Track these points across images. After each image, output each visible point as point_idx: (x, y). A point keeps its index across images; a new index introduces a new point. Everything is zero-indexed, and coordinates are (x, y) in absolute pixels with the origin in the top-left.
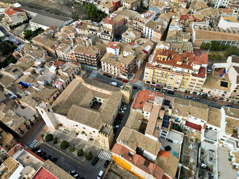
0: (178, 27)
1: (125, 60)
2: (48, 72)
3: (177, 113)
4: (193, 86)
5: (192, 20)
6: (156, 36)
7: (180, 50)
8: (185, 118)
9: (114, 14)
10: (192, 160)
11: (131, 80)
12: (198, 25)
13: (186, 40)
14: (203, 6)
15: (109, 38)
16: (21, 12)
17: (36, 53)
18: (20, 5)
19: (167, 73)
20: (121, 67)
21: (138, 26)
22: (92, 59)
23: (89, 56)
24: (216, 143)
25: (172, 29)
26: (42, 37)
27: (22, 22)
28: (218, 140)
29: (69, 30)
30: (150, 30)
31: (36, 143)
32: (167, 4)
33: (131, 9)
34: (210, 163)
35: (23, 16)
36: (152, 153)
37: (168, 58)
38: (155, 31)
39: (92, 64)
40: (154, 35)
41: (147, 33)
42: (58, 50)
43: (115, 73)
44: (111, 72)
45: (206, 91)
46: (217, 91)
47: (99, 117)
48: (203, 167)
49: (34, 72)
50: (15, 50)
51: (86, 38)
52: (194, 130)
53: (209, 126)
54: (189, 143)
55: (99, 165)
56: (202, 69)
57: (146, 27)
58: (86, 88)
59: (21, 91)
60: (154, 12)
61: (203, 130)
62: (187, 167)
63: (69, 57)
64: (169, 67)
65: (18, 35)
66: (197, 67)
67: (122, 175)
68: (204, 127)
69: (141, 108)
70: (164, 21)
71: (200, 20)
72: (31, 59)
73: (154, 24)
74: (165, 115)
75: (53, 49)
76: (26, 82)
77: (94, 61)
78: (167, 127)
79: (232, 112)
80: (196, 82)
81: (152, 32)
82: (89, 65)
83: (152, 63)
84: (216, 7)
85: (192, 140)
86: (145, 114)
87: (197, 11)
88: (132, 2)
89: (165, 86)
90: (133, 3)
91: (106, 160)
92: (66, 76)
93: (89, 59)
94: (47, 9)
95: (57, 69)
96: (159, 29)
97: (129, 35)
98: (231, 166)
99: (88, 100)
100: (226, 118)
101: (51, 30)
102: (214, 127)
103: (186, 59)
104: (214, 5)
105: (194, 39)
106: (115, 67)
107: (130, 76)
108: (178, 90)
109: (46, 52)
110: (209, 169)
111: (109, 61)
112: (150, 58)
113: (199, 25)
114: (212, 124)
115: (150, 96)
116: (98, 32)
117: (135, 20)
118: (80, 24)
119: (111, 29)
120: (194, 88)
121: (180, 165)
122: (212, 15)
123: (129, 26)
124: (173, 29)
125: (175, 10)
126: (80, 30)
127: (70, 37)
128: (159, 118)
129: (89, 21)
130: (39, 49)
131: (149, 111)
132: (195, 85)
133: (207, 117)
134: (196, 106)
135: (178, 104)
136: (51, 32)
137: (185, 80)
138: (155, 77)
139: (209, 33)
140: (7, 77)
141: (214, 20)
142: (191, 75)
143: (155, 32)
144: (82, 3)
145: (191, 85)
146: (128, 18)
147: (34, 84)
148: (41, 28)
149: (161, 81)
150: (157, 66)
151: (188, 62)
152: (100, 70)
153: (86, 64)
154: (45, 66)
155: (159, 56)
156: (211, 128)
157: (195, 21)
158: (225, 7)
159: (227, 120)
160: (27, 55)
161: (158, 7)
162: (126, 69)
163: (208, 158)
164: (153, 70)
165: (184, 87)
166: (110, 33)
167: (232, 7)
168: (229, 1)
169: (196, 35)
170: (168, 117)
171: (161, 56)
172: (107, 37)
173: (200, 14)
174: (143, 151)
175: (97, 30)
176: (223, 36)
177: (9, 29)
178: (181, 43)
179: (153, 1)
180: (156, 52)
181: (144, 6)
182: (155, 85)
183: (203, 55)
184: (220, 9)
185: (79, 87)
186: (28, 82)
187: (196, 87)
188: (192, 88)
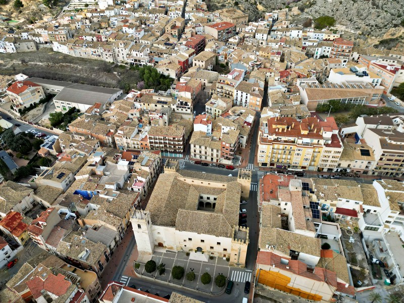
0: (281, 87)
1: (229, 138)
2: (114, 170)
3: (322, 198)
4: (328, 161)
5: (295, 76)
6: (254, 102)
7: (294, 116)
8: (334, 202)
9: (186, 78)
10: (360, 257)
11: (238, 165)
12: (305, 82)
13: (297, 103)
14: (301, 57)
15: (189, 111)
16: (36, 87)
17: (84, 145)
18: (25, 77)
19: (291, 148)
20: (224, 148)
21: (224, 91)
22: (177, 143)
23: (172, 139)
24: (381, 229)
25: (273, 91)
26: (86, 121)
27: (37, 101)
28: (382, 224)
29: (126, 106)
30: (244, 94)
31: (126, 280)
32: (253, 58)
33: (206, 69)
34: (381, 256)
35: (39, 92)
36: (312, 254)
37: (288, 128)
38: (251, 94)
39: (175, 150)
40: (251, 101)
41: (239, 99)
42: (119, 136)
43: (212, 159)
44: (206, 158)
45: (344, 164)
46: (359, 162)
47: (223, 219)
48: (375, 263)
49: (93, 174)
50: (41, 146)
51: (159, 115)
52: (349, 218)
53: (366, 207)
54: (348, 236)
55: (236, 291)
56: (334, 136)
57: (237, 91)
58: (184, 184)
59: (82, 205)
60: (242, 70)
61: (360, 215)
62: (356, 266)
63: (138, 144)
64: (292, 139)
65: (35, 122)
66: (328, 135)
67: (274, 298)
68: (361, 210)
69: (276, 198)
70: (259, 81)
71: (305, 76)
72: (79, 156)
73: (248, 85)
74: (311, 202)
75: (109, 136)
76: (86, 190)
77: (179, 145)
78: (318, 217)
79: (389, 184)
80: (331, 155)
81: (247, 97)
82: (171, 152)
83: (267, 136)
84: (317, 56)
85: (348, 231)
86: (283, 206)
87: (296, 64)
88: (207, 59)
89: (289, 167)
91: (244, 282)
92: (147, 172)
93: (172, 143)
94: (74, 78)
95: (131, 163)
96: (257, 92)
97: (217, 105)
99: (193, 200)
100: (386, 193)
101: (96, 109)
102: (372, 208)
103: (311, 127)
104: (313, 55)
105: (307, 101)
106: (212, 150)
107: (235, 160)
108: (307, 169)
109: (99, 143)
110: (383, 264)
111: (203, 142)
112: (262, 131)
113: (307, 81)
114: (370, 205)
115: (279, 180)
116: (172, 105)
117: (219, 83)
118: (139, 96)
119: (189, 99)
120: (329, 163)
121: (349, 265)
122: (317, 68)
123: (211, 91)
124: (275, 90)
125: (268, 65)
126: (142, 104)
127: (131, 117)
128: (304, 207)
129: (152, 91)
130: (87, 139)
131: (288, 200)
132: (331, 159)
133: (361, 196)
134: (343, 185)
135: (320, 186)
136: (96, 112)
137: (315, 154)
138: (274, 155)
139: (323, 90)
140: (48, 187)
141: (321, 74)
142: (324, 147)
143: (252, 97)
144: (128, 66)
145: (325, 159)
146: (206, 82)
147: (100, 191)
148: (74, 108)
149: (283, 160)
150: (276, 140)
151: (316, 130)
152: (187, 157)
153: (166, 151)
154: (107, 161)
155: (274, 126)
156: (369, 211)
157: (299, 77)
158: (327, 57)
159: (387, 195)
160: (68, 150)
161: (242, 62)
162: (231, 150)
163: (377, 250)
164: (271, 147)
165: (316, 164)
166: (190, 104)
167: (338, 56)
168: (331, 48)
169: (308, 95)
170: (316, 203)
171: (278, 126)
172: (186, 110)
173: (302, 67)
174: (298, 255)
175: (170, 103)
176: (341, 93)
177: (18, 114)
178: (292, 107)
179: (233, 55)
180: (267, 122)
181: (221, 63)
182: (275, 167)
183: (328, 119)
184: (324, 59)
185: (176, 183)
186: (90, 189)
187: (332, 161)
188: (326, 163)
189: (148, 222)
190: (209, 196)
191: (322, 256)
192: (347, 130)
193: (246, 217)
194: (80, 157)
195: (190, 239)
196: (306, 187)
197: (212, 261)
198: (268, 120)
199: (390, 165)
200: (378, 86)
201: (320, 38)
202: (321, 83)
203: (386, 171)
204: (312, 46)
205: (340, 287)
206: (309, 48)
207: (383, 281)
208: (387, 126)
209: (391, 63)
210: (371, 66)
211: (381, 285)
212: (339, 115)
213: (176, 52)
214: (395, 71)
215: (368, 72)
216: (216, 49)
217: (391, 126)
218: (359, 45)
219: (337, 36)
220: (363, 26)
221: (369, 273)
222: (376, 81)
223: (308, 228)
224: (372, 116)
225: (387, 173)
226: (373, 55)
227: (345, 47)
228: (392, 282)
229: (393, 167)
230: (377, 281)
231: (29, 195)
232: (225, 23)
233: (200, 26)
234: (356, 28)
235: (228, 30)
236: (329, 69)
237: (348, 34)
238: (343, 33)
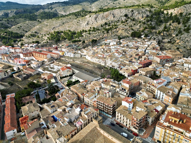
0: (189, 95)
1: (137, 114)
2: (74, 112)
6: (167, 99)
9: (131, 77)
11: (141, 135)
15: (125, 94)
16: (70, 70)
17: (70, 96)
18: (70, 66)
19: (180, 137)
20: (133, 120)
21: (150, 89)
22: (109, 108)
23: (107, 105)
25: (183, 96)
26: (78, 86)
27: (68, 75)
29: (97, 84)
30: (162, 93)
32: (177, 76)
33: (146, 76)
35: (70, 71)
37: (180, 121)
38: (166, 94)
39: (108, 112)
40: (166, 98)
41: (158, 95)
42: (86, 97)
43: (127, 125)
44: (123, 123)
49: (64, 110)
50: (58, 92)
51: (108, 91)
57: (158, 90)
58: (99, 132)
59: (51, 123)
60: (166, 80)
63: (92, 103)
64: (181, 130)
65: (63, 83)
70: (175, 88)
73: (166, 89)
75: (82, 95)
77: (110, 110)
81: (163, 95)
82: (106, 113)
83: (163, 122)
90: (148, 72)
92: (86, 118)
93: (107, 107)
94: (86, 69)
95: (81, 111)
96: (170, 94)
101: (85, 82)
106: (127, 119)
107: (140, 130)
109: (77, 97)
111: (123, 112)
112: (161, 118)
116: (117, 88)
117: (148, 84)
118: (105, 81)
119: (127, 88)
123: (143, 87)
124: (184, 96)
125: (185, 81)
126: (104, 85)
127: (96, 89)
129: (112, 80)
130: (73, 94)
136: (84, 84)
140: (47, 110)
143: (166, 96)
144: (109, 68)
146: (142, 82)
147: (62, 120)
148: (79, 80)
150: (168, 127)
152: (114, 119)
153: (103, 111)
154: (73, 107)
155: (170, 117)
160: (64, 97)
161: (169, 76)
162: (137, 123)
164: (164, 130)
166: (127, 90)
171: (173, 118)
172: (124, 93)
175: (117, 87)
177: (60, 78)
179: (165, 72)
181: (157, 75)
185: (94, 130)
186: (58, 117)
194: (66, 101)
198: (168, 112)
213: (133, 65)
216: (156, 67)
231: (37, 111)
232: (167, 56)
233: (152, 56)
235: (167, 59)
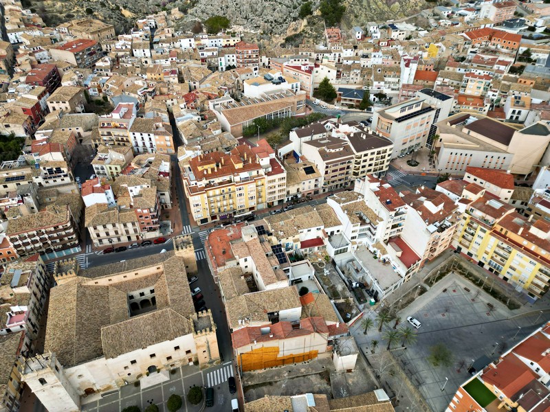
0: (192, 116)
1: (144, 201)
3: (283, 237)
4: (275, 192)
5: (204, 98)
6: (162, 143)
7: (220, 148)
9: (44, 131)
10: (340, 287)
11: (169, 233)
12: (219, 102)
13: (219, 132)
14: (204, 72)
15: (67, 180)
19: (230, 189)
21: (113, 138)
22: (63, 233)
23: (52, 229)
24: (349, 247)
25: (183, 122)
28: (349, 242)
30: (145, 136)
32: (141, 84)
33: (74, 111)
34: (359, 277)
36: (292, 307)
37: (218, 166)
38: (156, 134)
39: (64, 245)
40: (158, 143)
41: (140, 144)
43: (129, 238)
44: (119, 239)
45: (293, 190)
46: (307, 182)
48: (356, 287)
51: (17, 199)
52: (316, 248)
53: (329, 230)
54: (321, 269)
56: (272, 161)
57: (134, 134)
58: (97, 288)
61: (326, 241)
62: (340, 299)
64: (227, 178)
66: (265, 162)
67: (268, 380)
68: (325, 235)
69: (232, 258)
70: (159, 113)
71: (216, 95)
73: (147, 122)
74: (272, 247)
77: (67, 235)
78: (286, 261)
79: (342, 197)
80: (277, 183)
81: (150, 139)
82: (58, 250)
83: (196, 184)
84: (222, 68)
85: (321, 264)
86: (243, 264)
87: (201, 82)
88: (70, 98)
89: (235, 213)
90: (72, 98)
91: (226, 380)
92: (26, 294)
93: (55, 235)
96: (162, 129)
97: (109, 160)
98: (381, 264)
99: (118, 304)
100: (342, 208)
102: (334, 229)
103: (244, 157)
104: (217, 68)
105: (229, 126)
106: (125, 225)
107: (163, 227)
108: (256, 209)
110: (363, 285)
111: (107, 218)
112: (186, 179)
114: (332, 226)
115: (229, 234)
116: (34, 178)
117: (102, 127)
119: (61, 162)
120: (277, 194)
121: (332, 301)
122: (227, 83)
123: (93, 143)
124: (185, 121)
125: (165, 90)
128: (267, 255)
131: (247, 255)
132: (277, 189)
133: (320, 219)
134: (299, 214)
135: (276, 224)
137: (259, 188)
138: (212, 205)
139: (243, 109)
141: (234, 90)
142: (266, 176)
143: (157, 137)
145: (272, 190)
146: (81, 130)
149: (225, 207)
150: (208, 185)
151: (250, 160)
152: (89, 249)
153: (50, 251)
155: (200, 169)
156: (332, 233)
157: (209, 98)
158: (234, 67)
159: (344, 209)
161: (127, 93)
163: (353, 272)
164: (205, 195)
165: (263, 199)
166: (65, 169)
167: (246, 64)
168: (235, 55)
169: (227, 118)
170: (278, 246)
171: (206, 167)
172: (62, 180)
173: (209, 85)
174: (278, 315)
175: (29, 176)
176: (264, 108)
178: (214, 138)
179: (110, 85)
180: (189, 166)
181: (94, 99)
182: (218, 219)
183: (260, 142)
184: (232, 70)
187: (280, 191)
188: (274, 195)
189: (57, 368)
190: (141, 291)
191: (304, 304)
192: (284, 150)
193: (202, 297)
195: (133, 362)
196: (261, 231)
197: (175, 375)
198: (190, 162)
199: (336, 176)
200: (299, 92)
201: (218, 44)
202: (238, 100)
203: (335, 184)
204: (212, 56)
205: (332, 330)
206: (209, 60)
207: (368, 302)
208: (321, 135)
209: (303, 63)
210: (285, 70)
211: (368, 308)
212: (270, 135)
214: (310, 71)
215: (283, 77)
216: (81, 80)
217: (325, 134)
218: (265, 47)
219: (237, 40)
220: (262, 23)
221: (354, 301)
222: (295, 86)
223: (279, 278)
224: (303, 127)
225: (337, 185)
226: (283, 56)
227: (250, 52)
228: (377, 300)
229: (340, 177)
230: (363, 305)
232: (81, 41)
233: (41, 50)
234: (256, 27)
235: (89, 50)
236: (241, 82)
237: (249, 35)
238: (243, 35)
